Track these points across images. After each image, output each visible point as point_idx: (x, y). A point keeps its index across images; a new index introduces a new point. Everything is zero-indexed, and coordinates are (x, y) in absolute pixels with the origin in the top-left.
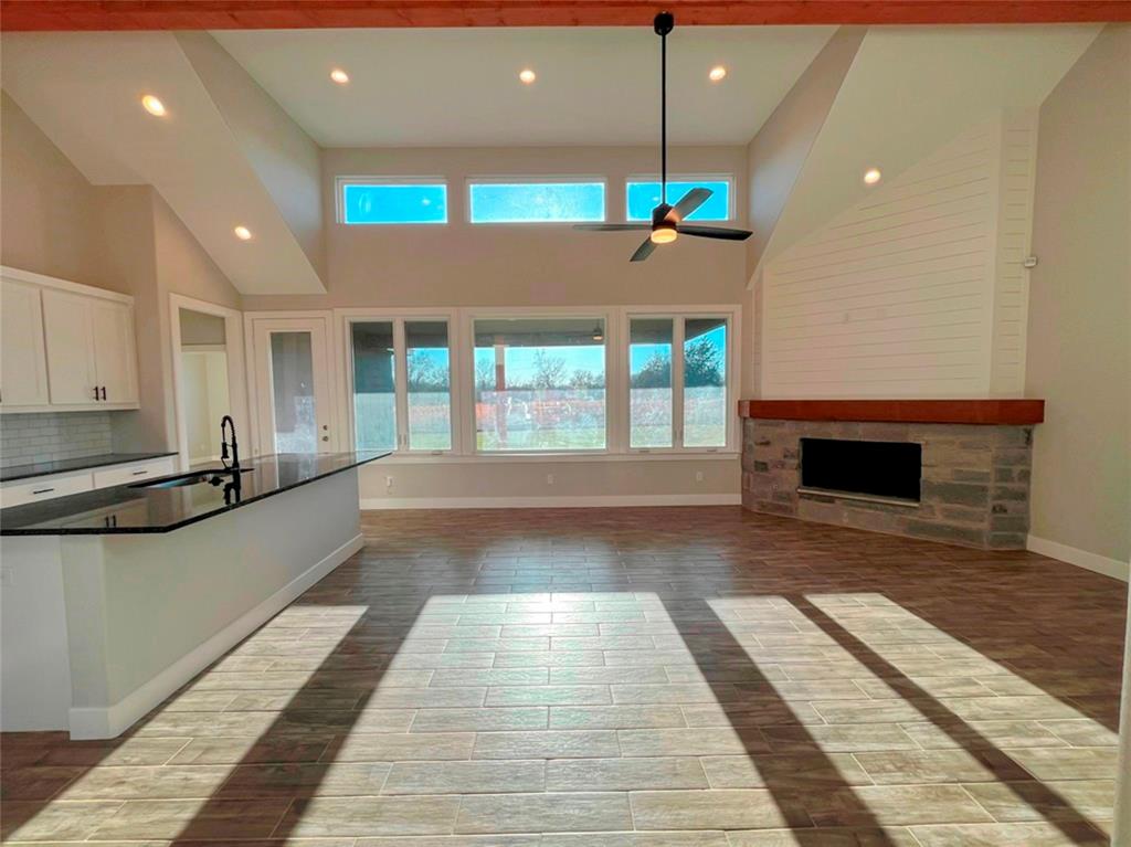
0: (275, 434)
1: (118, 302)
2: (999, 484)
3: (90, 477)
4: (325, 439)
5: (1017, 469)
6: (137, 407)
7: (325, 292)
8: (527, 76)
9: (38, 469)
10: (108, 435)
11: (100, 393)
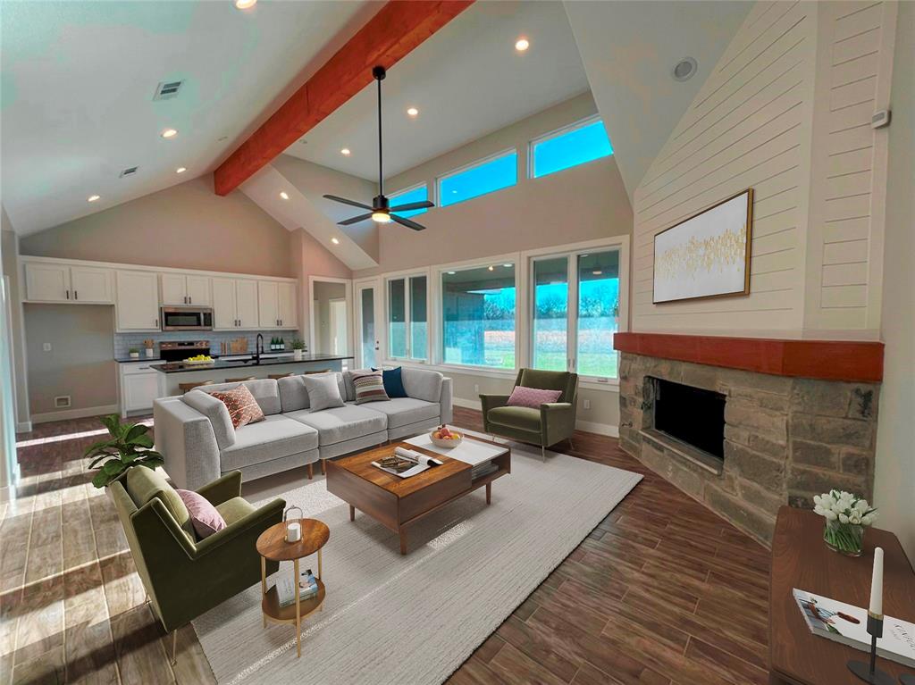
0: (364, 345)
1: (289, 282)
2: (801, 467)
4: (377, 349)
5: (841, 451)
6: (297, 329)
7: (377, 264)
8: (413, 112)
11: (279, 323)
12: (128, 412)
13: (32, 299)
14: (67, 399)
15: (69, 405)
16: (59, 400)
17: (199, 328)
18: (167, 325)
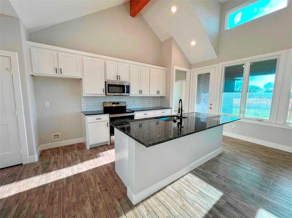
0: (196, 105)
1: (163, 70)
3: (154, 112)
4: (211, 108)
6: (165, 96)
7: (217, 58)
9: (146, 109)
10: (160, 102)
11: (158, 92)
12: (90, 145)
13: (36, 73)
14: (59, 135)
15: (60, 139)
16: (54, 136)
17: (123, 94)
18: (109, 92)
